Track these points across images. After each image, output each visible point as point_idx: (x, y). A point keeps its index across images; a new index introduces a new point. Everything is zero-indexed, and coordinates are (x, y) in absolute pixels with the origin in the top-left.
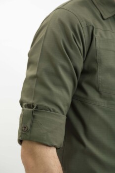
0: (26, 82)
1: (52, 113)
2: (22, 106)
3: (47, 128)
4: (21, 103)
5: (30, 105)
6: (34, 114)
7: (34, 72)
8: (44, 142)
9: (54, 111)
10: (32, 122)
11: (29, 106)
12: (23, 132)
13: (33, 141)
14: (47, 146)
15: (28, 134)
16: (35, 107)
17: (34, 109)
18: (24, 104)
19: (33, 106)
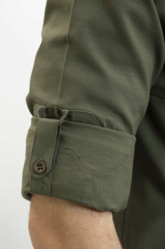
0: (42, 52)
1: (105, 131)
2: (32, 111)
3: (93, 167)
4: (31, 103)
5: (53, 110)
6: (61, 132)
7: (61, 30)
8: (86, 202)
9: (110, 126)
10: (58, 152)
11: (50, 112)
12: (37, 176)
13: (60, 198)
14: (93, 209)
15: (47, 180)
16: (64, 116)
17: (62, 119)
18: (37, 108)
19: (60, 114)
